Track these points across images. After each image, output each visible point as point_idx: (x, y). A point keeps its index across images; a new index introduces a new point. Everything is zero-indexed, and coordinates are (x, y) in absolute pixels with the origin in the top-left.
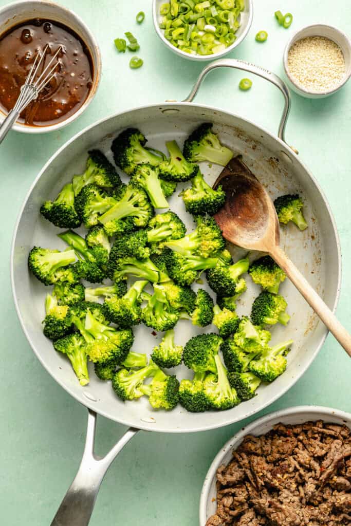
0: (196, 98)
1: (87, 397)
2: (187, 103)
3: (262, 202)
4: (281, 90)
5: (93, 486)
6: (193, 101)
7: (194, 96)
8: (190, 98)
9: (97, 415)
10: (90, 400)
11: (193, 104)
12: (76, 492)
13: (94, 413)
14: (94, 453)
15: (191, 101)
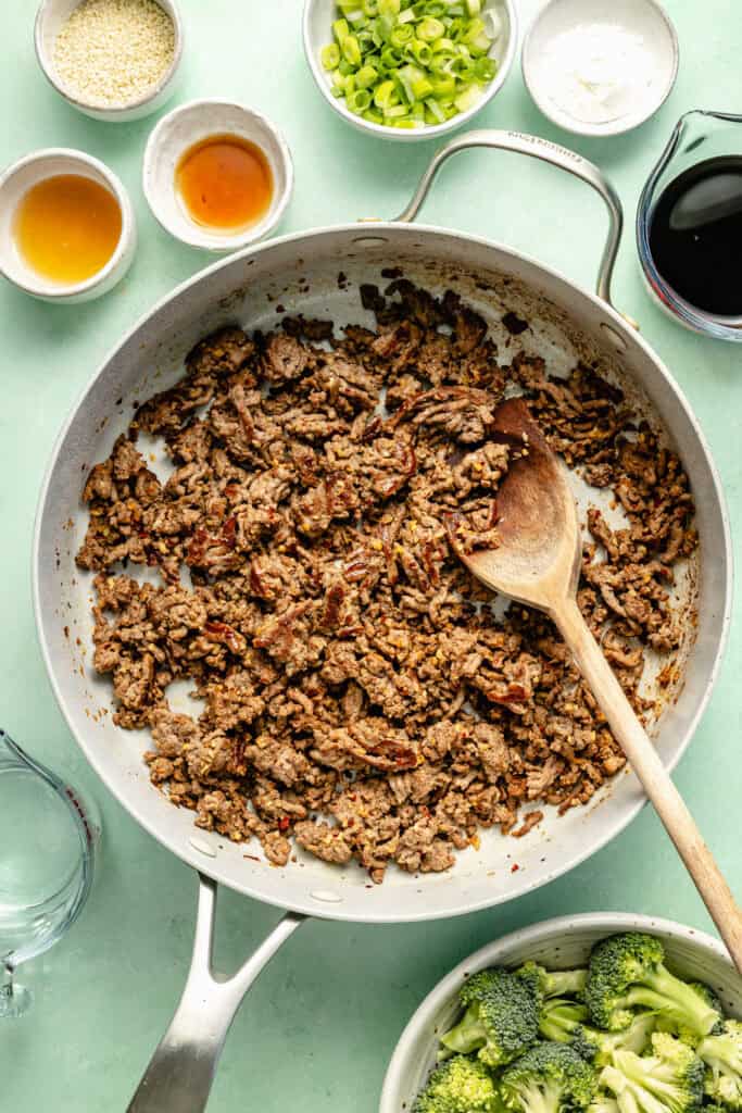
0: (422, 213)
1: (196, 848)
2: (403, 225)
3: (553, 498)
4: (603, 195)
5: (213, 1038)
6: (418, 218)
7: (419, 208)
8: (411, 214)
9: (219, 887)
10: (204, 856)
11: (415, 226)
12: (176, 1051)
13: (212, 883)
14: (212, 967)
15: (411, 220)
